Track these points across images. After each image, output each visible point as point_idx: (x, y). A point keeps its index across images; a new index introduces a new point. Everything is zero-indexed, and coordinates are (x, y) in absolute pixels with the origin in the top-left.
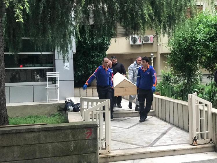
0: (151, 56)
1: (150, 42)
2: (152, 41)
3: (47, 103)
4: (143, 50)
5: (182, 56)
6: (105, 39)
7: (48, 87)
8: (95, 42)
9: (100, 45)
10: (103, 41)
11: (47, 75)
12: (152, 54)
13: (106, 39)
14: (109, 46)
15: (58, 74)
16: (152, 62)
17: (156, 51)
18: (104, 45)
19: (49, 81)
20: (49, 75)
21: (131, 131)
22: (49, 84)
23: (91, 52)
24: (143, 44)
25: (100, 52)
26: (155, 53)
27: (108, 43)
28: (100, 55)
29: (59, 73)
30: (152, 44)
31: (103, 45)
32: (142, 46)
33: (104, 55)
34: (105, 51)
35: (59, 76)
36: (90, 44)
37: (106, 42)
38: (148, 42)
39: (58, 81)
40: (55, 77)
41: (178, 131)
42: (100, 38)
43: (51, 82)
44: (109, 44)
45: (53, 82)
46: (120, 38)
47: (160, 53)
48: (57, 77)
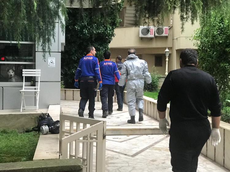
0: (166, 52)
1: (164, 35)
2: (167, 34)
3: (21, 112)
4: (156, 45)
5: (215, 53)
6: (108, 28)
7: (23, 90)
8: (94, 32)
9: (102, 36)
10: (105, 30)
11: (23, 73)
12: (167, 50)
13: (110, 28)
14: (113, 37)
15: (38, 73)
16: (167, 59)
17: (171, 46)
18: (107, 35)
19: (25, 82)
20: (26, 73)
21: (138, 161)
22: (25, 86)
23: (89, 44)
24: (156, 37)
25: (101, 45)
26: (170, 48)
27: (111, 33)
28: (101, 48)
29: (40, 70)
30: (167, 37)
31: (105, 36)
32: (154, 40)
33: (106, 49)
34: (107, 44)
35: (40, 75)
36: (88, 34)
37: (109, 31)
38: (162, 35)
39: (38, 82)
40: (35, 77)
41: (207, 164)
42: (102, 26)
43: (29, 83)
44: (113, 35)
45: (31, 83)
46: (127, 28)
47: (177, 49)
48: (38, 77)
